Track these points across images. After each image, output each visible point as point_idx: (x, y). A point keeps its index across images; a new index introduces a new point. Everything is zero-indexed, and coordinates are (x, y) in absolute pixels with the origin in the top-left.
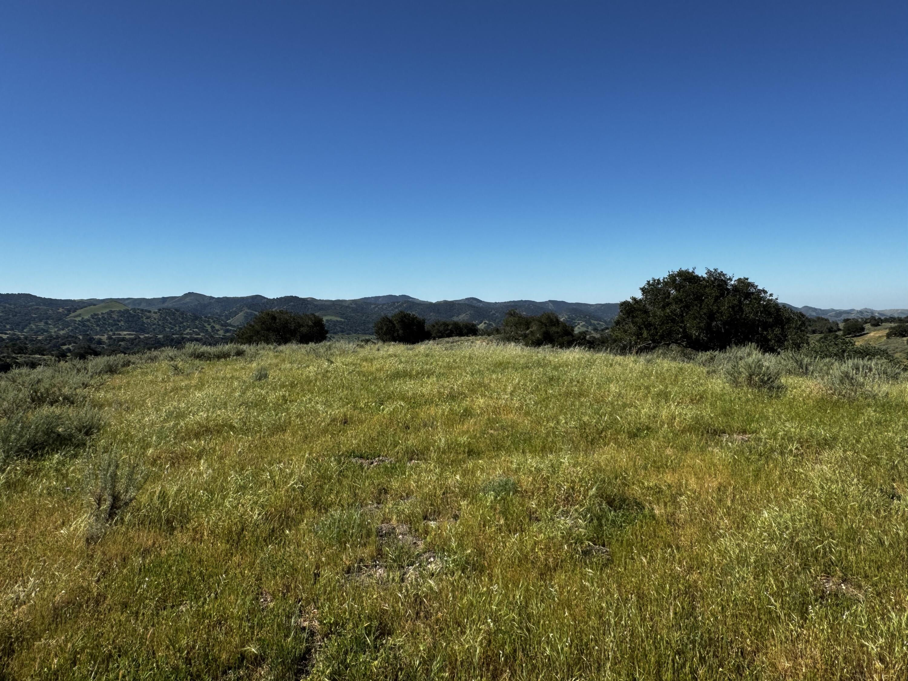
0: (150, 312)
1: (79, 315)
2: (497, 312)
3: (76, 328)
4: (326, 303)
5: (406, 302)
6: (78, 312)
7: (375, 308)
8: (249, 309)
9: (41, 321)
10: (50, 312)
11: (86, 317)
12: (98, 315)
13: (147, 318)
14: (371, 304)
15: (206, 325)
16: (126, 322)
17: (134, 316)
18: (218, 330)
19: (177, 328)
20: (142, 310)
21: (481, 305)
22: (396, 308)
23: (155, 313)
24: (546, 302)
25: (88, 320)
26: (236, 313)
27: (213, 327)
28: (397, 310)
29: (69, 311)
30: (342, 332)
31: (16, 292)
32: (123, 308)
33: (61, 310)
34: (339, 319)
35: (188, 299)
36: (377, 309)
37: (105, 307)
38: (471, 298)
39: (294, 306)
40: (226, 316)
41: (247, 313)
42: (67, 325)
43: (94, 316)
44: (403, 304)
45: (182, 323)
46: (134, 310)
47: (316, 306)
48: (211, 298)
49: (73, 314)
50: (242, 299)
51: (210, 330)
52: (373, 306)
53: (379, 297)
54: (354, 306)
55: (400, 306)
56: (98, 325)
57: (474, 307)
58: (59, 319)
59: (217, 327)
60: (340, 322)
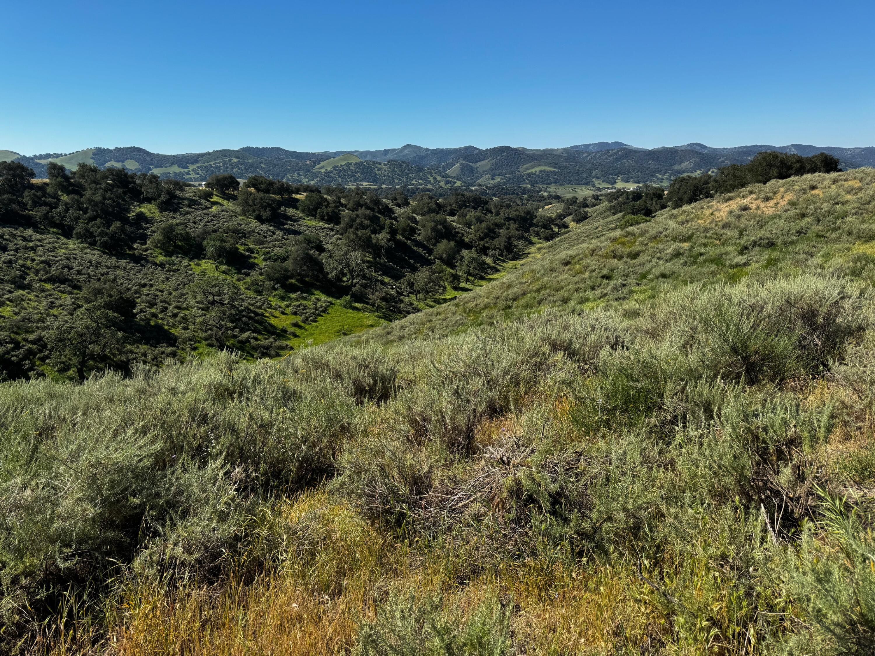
0: (380, 164)
1: (323, 167)
2: (726, 159)
3: (323, 179)
4: (537, 153)
5: (621, 149)
6: (322, 164)
7: (587, 157)
8: (464, 160)
9: (294, 172)
10: (300, 164)
11: (329, 169)
12: (337, 167)
13: (378, 170)
14: (583, 152)
15: (429, 176)
16: (361, 174)
17: (368, 168)
18: (439, 182)
19: (404, 180)
20: (374, 162)
21: (706, 151)
22: (611, 156)
23: (385, 165)
24: (787, 147)
25: (332, 172)
26: (452, 165)
27: (435, 179)
28: (611, 158)
29: (315, 163)
30: (555, 182)
31: (269, 146)
32: (358, 160)
33: (308, 162)
34: (552, 169)
35: (406, 152)
36: (589, 158)
37: (343, 160)
38: (694, 144)
39: (507, 156)
40: (443, 167)
41: (462, 164)
42: (314, 176)
43: (335, 167)
44: (618, 151)
45: (408, 174)
46: (368, 162)
47: (528, 156)
48: (427, 150)
49: (318, 166)
50: (455, 151)
51: (432, 181)
52: (585, 155)
53: (590, 145)
54: (565, 155)
55: (616, 153)
56: (339, 177)
57: (700, 153)
58: (308, 170)
59: (439, 178)
60: (554, 172)
